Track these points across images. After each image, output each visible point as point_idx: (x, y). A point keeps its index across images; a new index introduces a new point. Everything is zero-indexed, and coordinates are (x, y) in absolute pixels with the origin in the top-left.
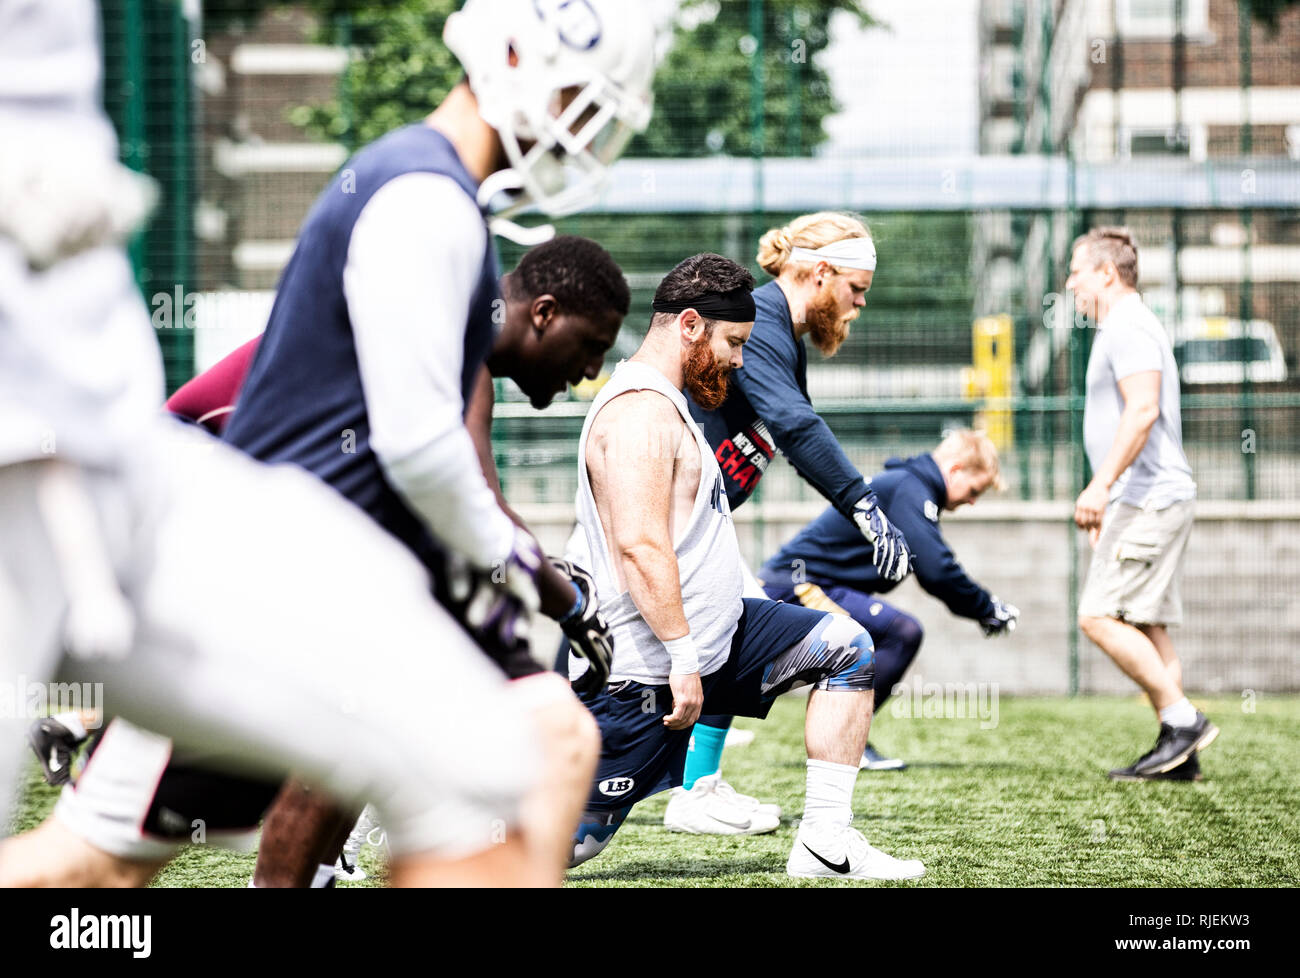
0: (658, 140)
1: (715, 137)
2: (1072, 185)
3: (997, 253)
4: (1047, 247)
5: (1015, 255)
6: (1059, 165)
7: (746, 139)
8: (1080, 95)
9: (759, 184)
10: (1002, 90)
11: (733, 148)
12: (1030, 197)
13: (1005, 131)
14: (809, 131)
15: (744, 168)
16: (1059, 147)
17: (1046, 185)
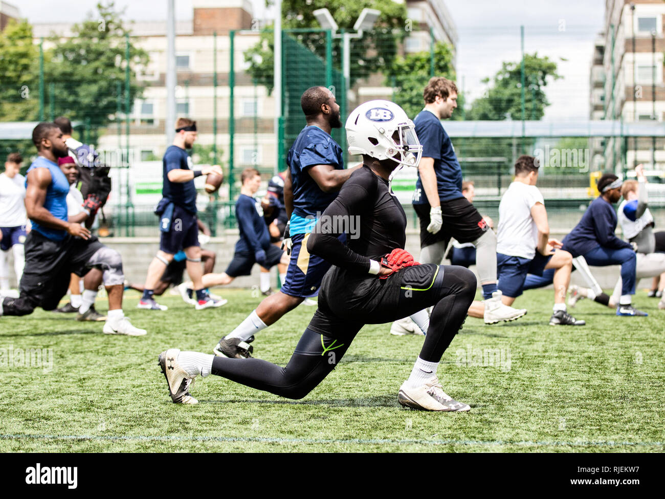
0: (490, 115)
1: (508, 114)
2: (622, 128)
3: (596, 153)
4: (614, 147)
5: (602, 153)
6: (618, 123)
7: (517, 115)
8: (623, 103)
9: (524, 129)
10: (597, 101)
11: (514, 118)
12: (608, 132)
13: (600, 114)
14: (538, 113)
15: (519, 124)
16: (618, 116)
17: (613, 128)
